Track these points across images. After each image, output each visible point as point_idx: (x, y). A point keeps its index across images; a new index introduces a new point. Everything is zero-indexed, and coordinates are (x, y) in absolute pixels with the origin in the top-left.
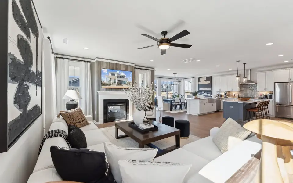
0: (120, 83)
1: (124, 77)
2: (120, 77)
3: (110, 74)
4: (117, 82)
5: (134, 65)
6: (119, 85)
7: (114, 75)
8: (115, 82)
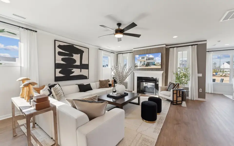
0: (148, 65)
1: (152, 59)
2: (149, 59)
3: (140, 58)
4: (146, 64)
5: (165, 46)
6: (147, 66)
7: (144, 58)
8: (144, 64)
